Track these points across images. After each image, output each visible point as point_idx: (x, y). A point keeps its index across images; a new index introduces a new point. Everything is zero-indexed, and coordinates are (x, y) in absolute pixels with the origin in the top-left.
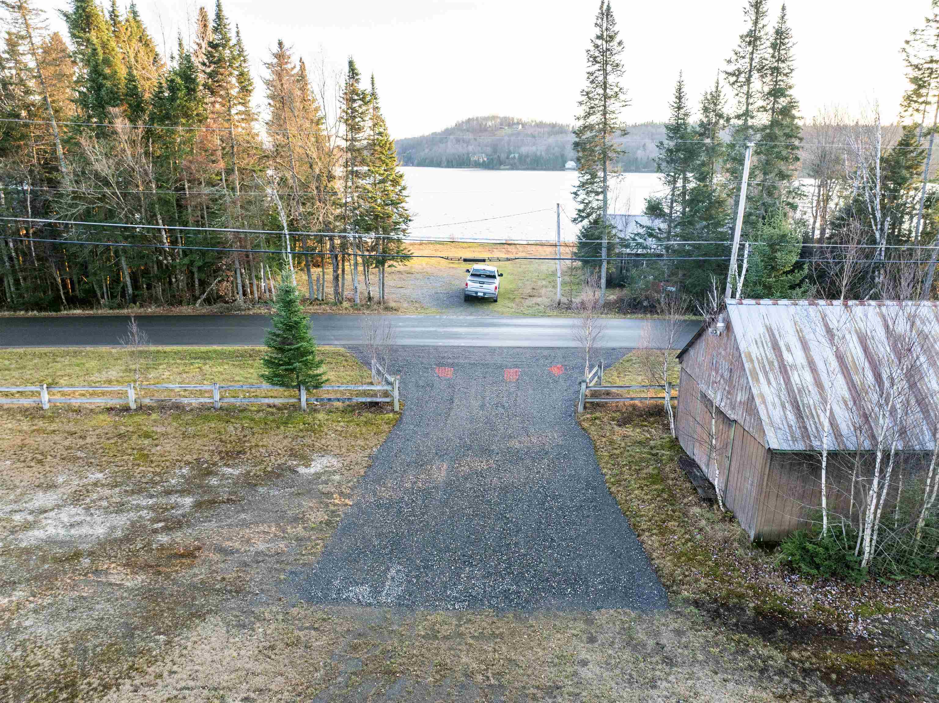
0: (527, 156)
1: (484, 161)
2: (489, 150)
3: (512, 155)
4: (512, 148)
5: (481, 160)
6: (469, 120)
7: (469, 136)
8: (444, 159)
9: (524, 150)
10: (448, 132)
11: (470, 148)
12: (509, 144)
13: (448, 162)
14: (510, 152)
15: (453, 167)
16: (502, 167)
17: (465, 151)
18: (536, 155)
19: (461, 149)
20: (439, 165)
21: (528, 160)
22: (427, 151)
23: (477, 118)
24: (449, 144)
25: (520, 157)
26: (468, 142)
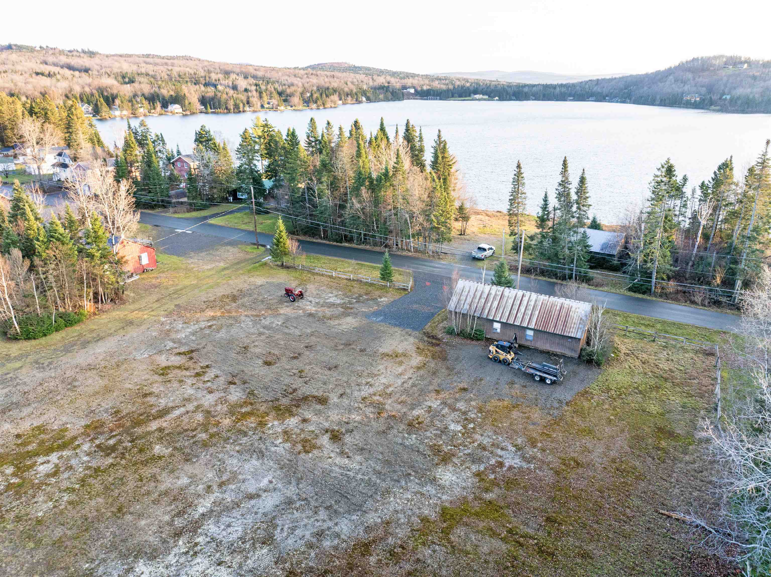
0: (738, 98)
1: (695, 101)
2: (703, 91)
3: (724, 97)
4: (726, 91)
5: (693, 100)
6: (694, 59)
7: (689, 76)
8: (658, 97)
9: (740, 92)
10: (670, 72)
11: (686, 88)
12: (725, 85)
13: (661, 100)
14: (724, 94)
15: (665, 105)
16: (713, 107)
17: (680, 90)
18: (748, 99)
19: (677, 89)
20: (652, 103)
21: (739, 102)
22: (645, 88)
23: (702, 58)
24: (668, 83)
25: (731, 100)
26: (684, 82)
